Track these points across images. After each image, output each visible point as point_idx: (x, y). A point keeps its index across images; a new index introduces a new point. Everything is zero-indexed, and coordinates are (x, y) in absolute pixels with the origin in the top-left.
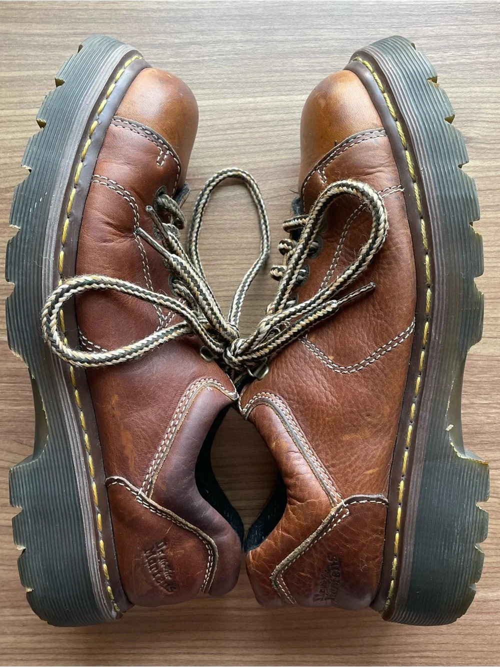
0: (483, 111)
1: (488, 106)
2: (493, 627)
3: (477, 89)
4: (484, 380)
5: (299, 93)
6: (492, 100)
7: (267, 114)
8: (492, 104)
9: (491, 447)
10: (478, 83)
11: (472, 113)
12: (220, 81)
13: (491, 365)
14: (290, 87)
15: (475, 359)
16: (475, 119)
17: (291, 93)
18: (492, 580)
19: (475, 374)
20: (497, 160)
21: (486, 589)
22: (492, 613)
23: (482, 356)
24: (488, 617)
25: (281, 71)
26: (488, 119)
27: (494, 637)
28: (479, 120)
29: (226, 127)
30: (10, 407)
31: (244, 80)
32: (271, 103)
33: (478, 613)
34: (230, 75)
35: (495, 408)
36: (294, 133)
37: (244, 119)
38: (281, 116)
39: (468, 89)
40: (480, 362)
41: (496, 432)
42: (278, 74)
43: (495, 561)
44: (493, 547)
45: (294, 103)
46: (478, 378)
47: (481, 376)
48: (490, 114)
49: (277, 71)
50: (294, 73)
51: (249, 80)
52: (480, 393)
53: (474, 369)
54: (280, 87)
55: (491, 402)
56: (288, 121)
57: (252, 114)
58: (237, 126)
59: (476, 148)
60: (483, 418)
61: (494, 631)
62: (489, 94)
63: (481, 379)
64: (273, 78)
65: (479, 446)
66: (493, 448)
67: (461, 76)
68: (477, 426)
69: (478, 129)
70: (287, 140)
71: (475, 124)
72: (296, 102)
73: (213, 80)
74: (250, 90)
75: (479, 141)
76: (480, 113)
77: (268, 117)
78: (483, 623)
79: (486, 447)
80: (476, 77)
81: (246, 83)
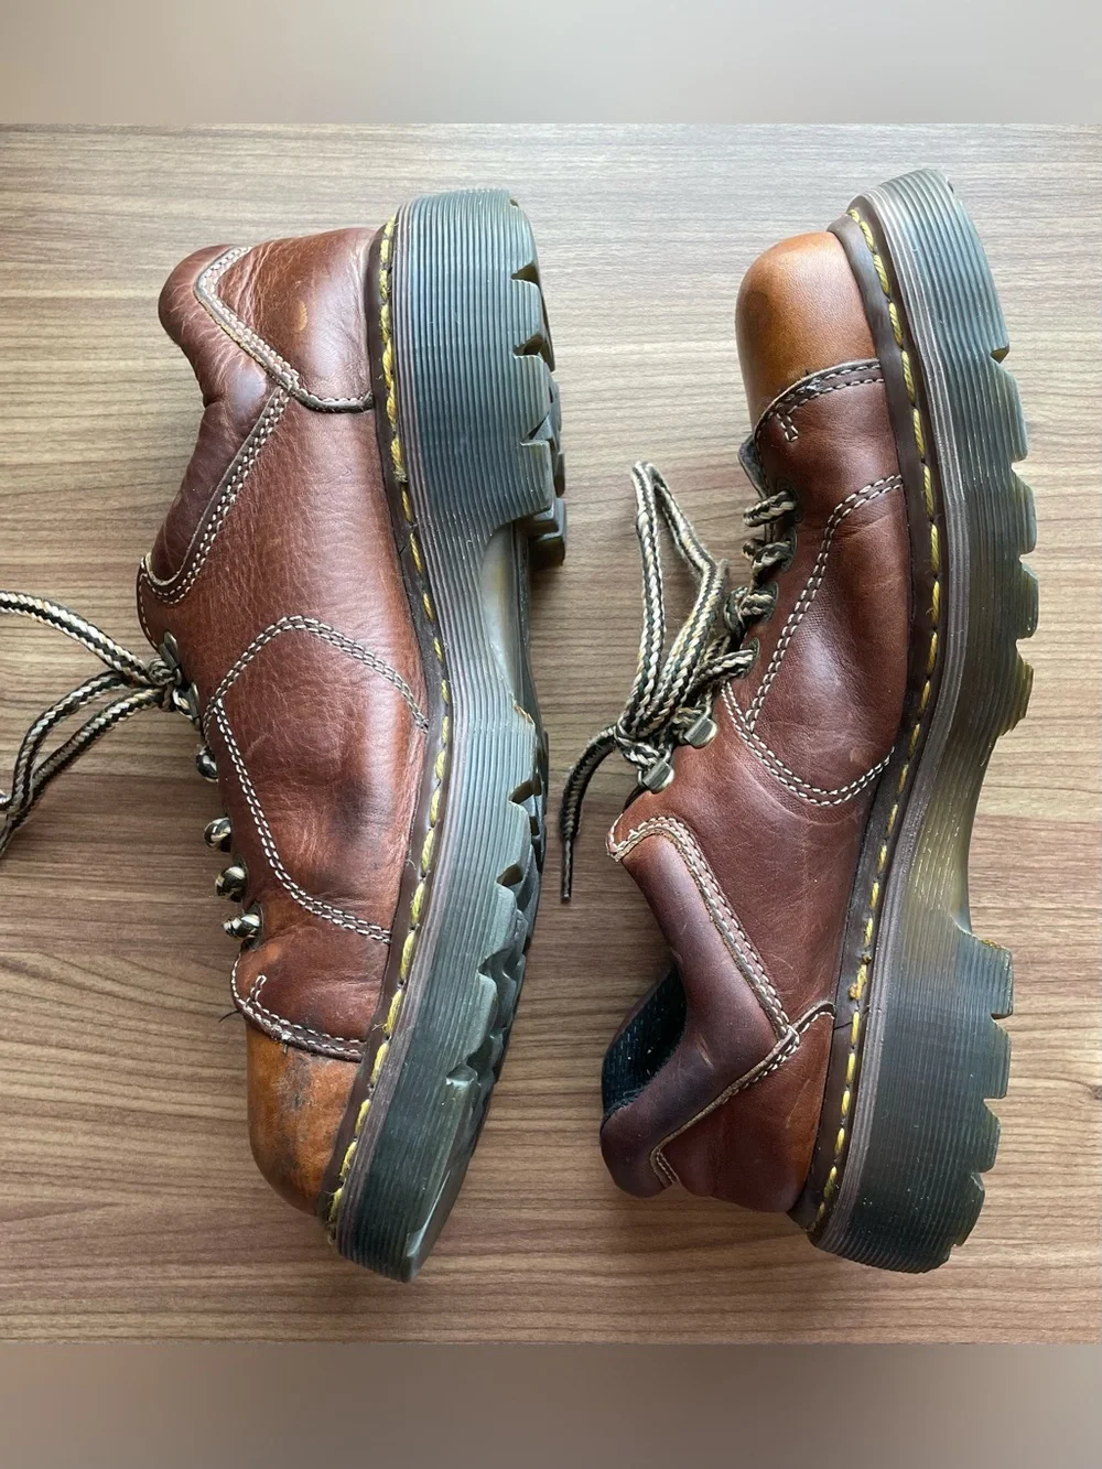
0: (1055, 375)
1: (1065, 366)
2: (1057, 1316)
3: (1045, 335)
4: (1049, 865)
5: (722, 336)
6: (1074, 355)
7: (663, 374)
8: (1075, 364)
9: (1060, 987)
10: (1049, 323)
11: (1035, 379)
12: (578, 312)
13: (1063, 839)
14: (705, 325)
15: (1034, 827)
16: (1041, 389)
17: (708, 336)
18: (1056, 1230)
19: (1033, 855)
20: (1080, 465)
21: (1045, 1247)
22: (1055, 1289)
23: (1047, 821)
24: (1047, 1296)
25: (690, 297)
26: (1065, 391)
27: (1058, 1333)
28: (1050, 391)
29: (588, 396)
30: (186, 900)
31: (621, 312)
32: (671, 355)
33: (1029, 1289)
34: (596, 303)
35: (1069, 917)
36: (711, 409)
37: (621, 382)
38: (688, 377)
39: (1030, 336)
40: (1043, 834)
41: (1069, 961)
42: (684, 302)
43: (1063, 1196)
44: (1059, 1169)
45: (712, 355)
46: (1037, 861)
47: (1044, 858)
48: (1068, 380)
49: (682, 296)
50: (713, 301)
51: (631, 312)
52: (1042, 889)
53: (1031, 845)
54: (686, 326)
55: (1061, 906)
56: (701, 387)
57: (636, 374)
58: (607, 395)
59: (1045, 444)
60: (1045, 935)
61: (1059, 1323)
62: (1069, 345)
63: (1043, 865)
64: (674, 309)
65: (1038, 987)
66: (1062, 990)
67: (1017, 311)
68: (1035, 949)
69: (1047, 407)
70: (699, 423)
71: (1041, 399)
72: (717, 354)
73: (566, 311)
74: (632, 329)
75: (1047, 430)
76: (1051, 378)
77: (664, 380)
78: (1039, 1307)
79: (1052, 988)
80: (1044, 312)
81: (627, 317)
